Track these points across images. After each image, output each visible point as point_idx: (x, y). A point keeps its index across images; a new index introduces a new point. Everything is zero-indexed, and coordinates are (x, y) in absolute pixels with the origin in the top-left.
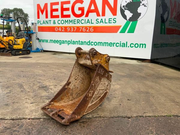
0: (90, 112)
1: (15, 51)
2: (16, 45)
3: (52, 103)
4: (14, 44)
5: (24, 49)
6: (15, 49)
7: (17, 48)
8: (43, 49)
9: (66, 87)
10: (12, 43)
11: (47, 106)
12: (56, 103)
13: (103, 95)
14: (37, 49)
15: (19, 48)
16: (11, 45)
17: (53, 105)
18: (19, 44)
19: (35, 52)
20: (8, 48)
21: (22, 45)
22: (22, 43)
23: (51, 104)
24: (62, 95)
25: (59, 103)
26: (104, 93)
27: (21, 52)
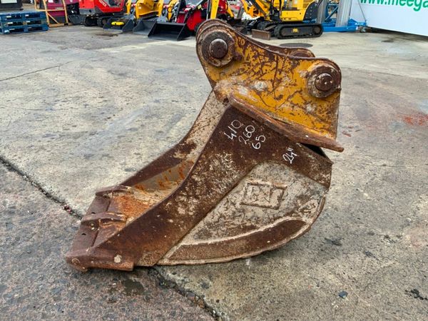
0: (192, 262)
1: (282, 25)
2: (288, 9)
3: (129, 188)
4: (284, 9)
5: (305, 21)
6: (283, 20)
7: (287, 20)
8: (365, 24)
9: (178, 155)
10: (279, 5)
11: (110, 192)
12: (142, 193)
13: (271, 226)
14: (351, 22)
15: (293, 19)
16: (276, 11)
17: (130, 196)
18: (295, 9)
19: (343, 31)
20: (269, 18)
21: (303, 12)
22: (305, 6)
23: (122, 191)
24: (162, 175)
25: (153, 194)
26: (281, 220)
27: (295, 30)
